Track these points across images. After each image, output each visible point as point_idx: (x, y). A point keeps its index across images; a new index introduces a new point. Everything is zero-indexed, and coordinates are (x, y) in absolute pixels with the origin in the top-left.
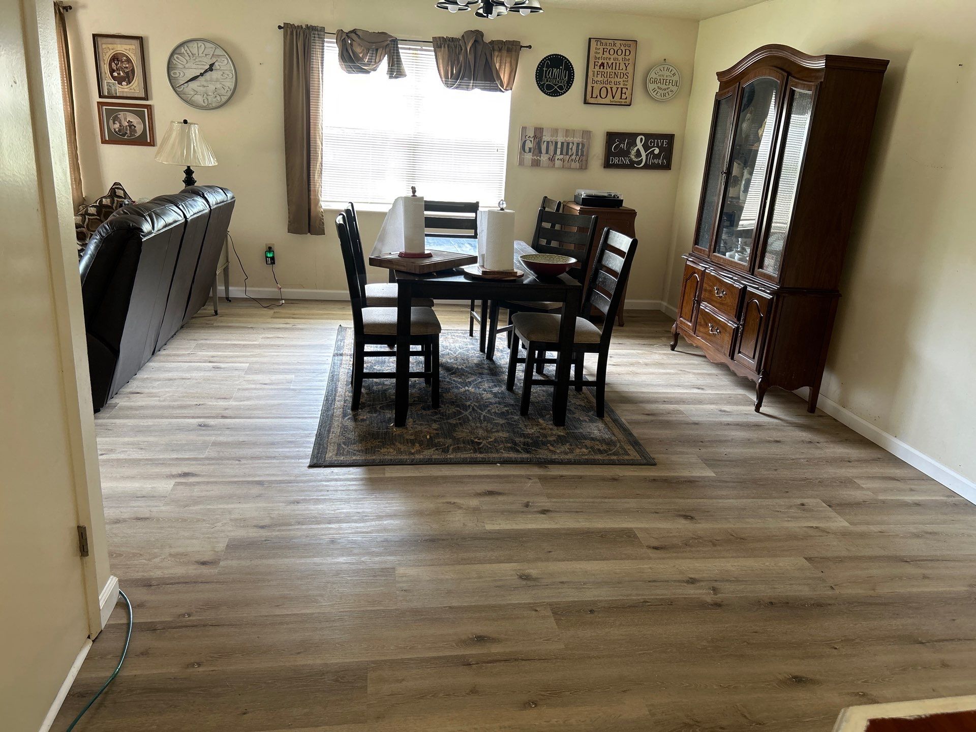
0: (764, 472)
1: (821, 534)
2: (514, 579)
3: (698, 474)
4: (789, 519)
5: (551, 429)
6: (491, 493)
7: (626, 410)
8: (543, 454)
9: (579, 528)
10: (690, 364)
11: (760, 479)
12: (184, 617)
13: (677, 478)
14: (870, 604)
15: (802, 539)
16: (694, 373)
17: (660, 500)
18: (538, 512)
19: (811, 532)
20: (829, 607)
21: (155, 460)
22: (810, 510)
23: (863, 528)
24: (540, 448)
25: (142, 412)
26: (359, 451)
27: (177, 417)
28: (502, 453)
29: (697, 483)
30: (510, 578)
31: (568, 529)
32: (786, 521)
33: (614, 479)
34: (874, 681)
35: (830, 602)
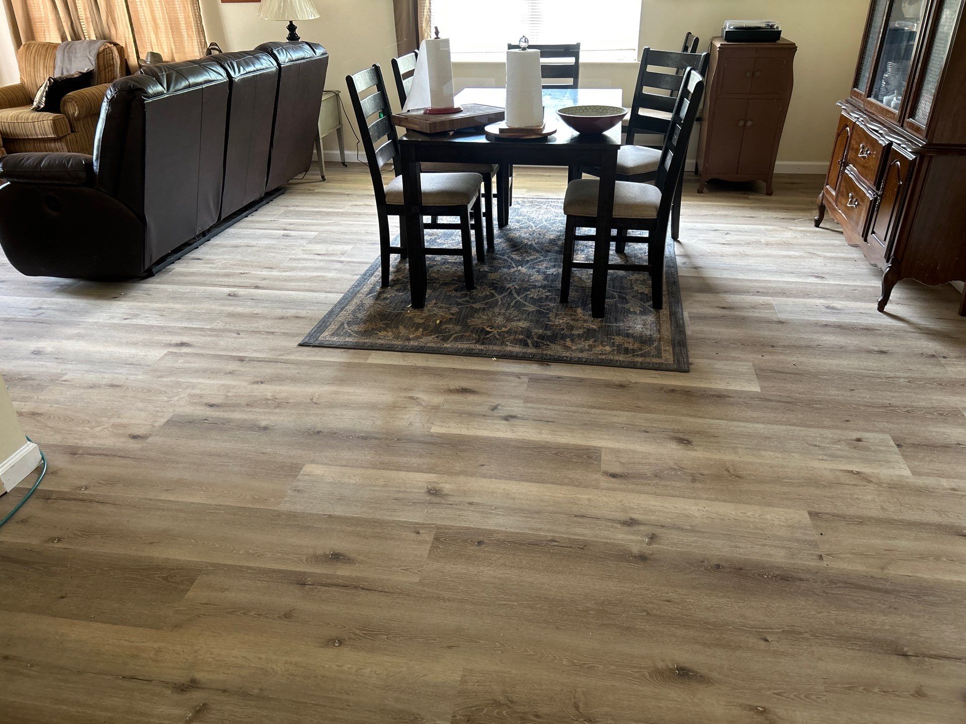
0: (833, 392)
1: (857, 483)
2: (421, 493)
3: (738, 388)
4: (825, 458)
5: (585, 321)
6: (464, 391)
7: (698, 301)
8: (556, 349)
9: (536, 441)
10: (828, 245)
11: (820, 401)
12: (80, 490)
13: (705, 390)
14: (864, 588)
15: (825, 486)
16: (825, 257)
17: (663, 417)
18: (501, 417)
19: (844, 478)
20: (798, 583)
21: (166, 327)
22: (867, 449)
23: (931, 481)
24: (555, 343)
25: (188, 278)
26: (356, 332)
27: (215, 285)
28: (507, 345)
29: (728, 398)
30: (417, 490)
31: (523, 441)
32: (819, 459)
33: (622, 386)
34: (792, 696)
35: (802, 576)
